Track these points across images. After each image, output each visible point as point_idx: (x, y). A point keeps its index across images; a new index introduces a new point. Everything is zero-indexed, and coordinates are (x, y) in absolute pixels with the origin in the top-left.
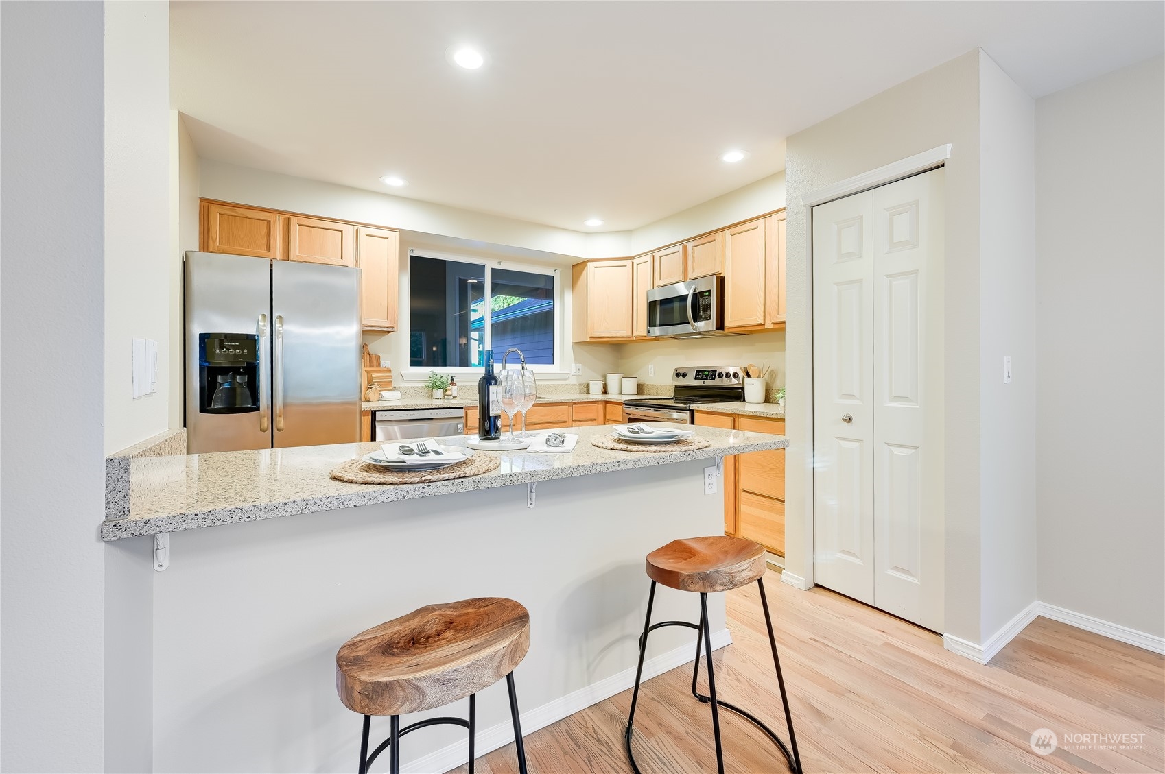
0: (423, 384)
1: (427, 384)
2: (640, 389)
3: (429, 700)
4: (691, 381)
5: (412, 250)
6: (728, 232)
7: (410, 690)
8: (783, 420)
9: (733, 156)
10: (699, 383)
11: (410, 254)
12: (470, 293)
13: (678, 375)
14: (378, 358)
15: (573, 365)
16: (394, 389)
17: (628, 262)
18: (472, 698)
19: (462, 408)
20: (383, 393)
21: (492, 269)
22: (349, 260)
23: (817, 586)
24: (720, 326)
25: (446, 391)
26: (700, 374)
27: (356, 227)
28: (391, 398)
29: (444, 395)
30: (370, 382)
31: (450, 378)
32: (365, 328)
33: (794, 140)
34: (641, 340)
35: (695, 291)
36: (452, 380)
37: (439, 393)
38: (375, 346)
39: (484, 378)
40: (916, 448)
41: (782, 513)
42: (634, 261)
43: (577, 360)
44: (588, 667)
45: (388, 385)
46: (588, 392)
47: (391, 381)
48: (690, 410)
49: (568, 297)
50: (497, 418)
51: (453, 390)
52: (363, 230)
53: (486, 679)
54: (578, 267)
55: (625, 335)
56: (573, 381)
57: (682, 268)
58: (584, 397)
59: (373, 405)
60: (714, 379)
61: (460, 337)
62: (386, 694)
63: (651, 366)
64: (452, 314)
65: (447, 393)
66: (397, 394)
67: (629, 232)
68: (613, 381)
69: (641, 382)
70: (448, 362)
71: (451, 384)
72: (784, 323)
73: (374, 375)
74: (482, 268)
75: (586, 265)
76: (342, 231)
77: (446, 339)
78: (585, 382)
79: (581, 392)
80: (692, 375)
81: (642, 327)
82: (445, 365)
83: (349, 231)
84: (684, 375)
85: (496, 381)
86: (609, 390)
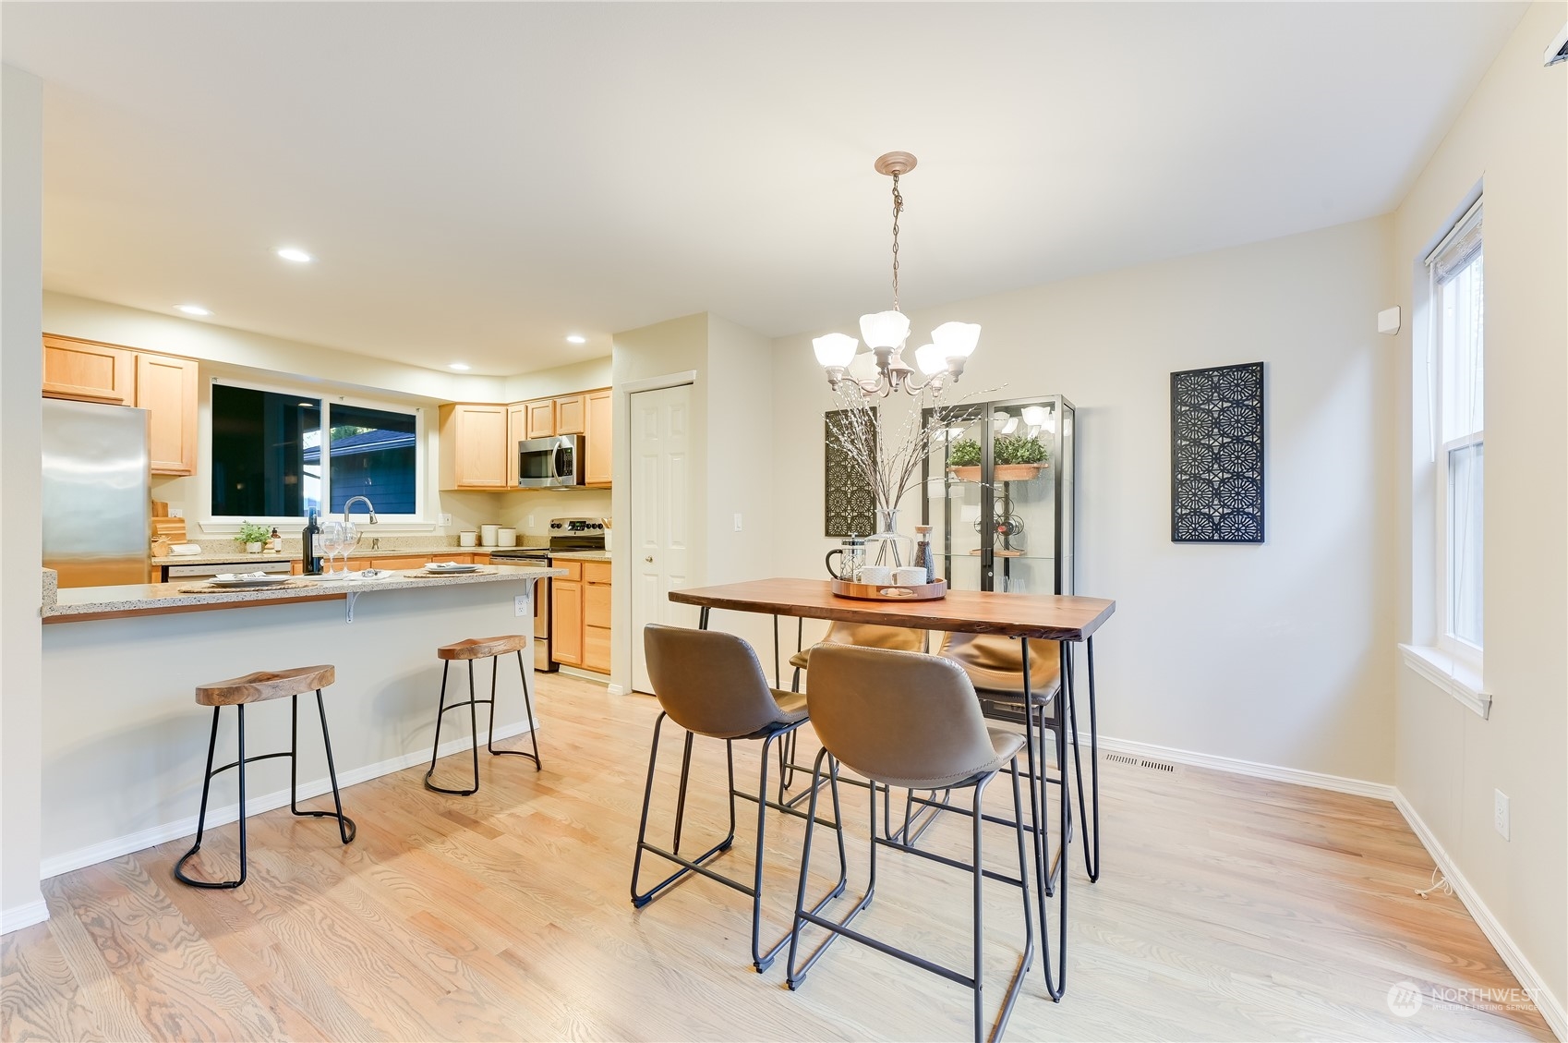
0: (232, 537)
1: (238, 536)
2: (519, 540)
3: (264, 696)
4: (566, 531)
5: (215, 379)
6: (588, 396)
7: (252, 690)
8: (610, 563)
9: (576, 339)
10: (571, 534)
11: (212, 382)
12: (302, 420)
13: (553, 526)
14: (165, 506)
15: (441, 514)
16: (190, 542)
17: (503, 409)
18: (295, 697)
19: (289, 561)
20: (174, 547)
21: (330, 404)
22: (124, 390)
23: (634, 692)
24: (581, 481)
25: (266, 544)
26: (575, 525)
27: (135, 354)
28: (184, 552)
29: (263, 549)
30: (155, 533)
31: (271, 530)
32: (154, 472)
33: (619, 337)
34: (514, 490)
35: (560, 446)
36: (274, 531)
37: (257, 546)
38: (163, 492)
39: (307, 528)
40: (684, 577)
41: (609, 638)
42: (509, 408)
43: (445, 508)
44: (403, 742)
45: (180, 537)
46: (459, 545)
47: (184, 534)
48: (547, 558)
49: (434, 441)
50: (319, 559)
51: (276, 543)
52: (142, 356)
53: (301, 689)
54: (445, 409)
55: (499, 485)
56: (441, 533)
57: (551, 423)
58: (455, 550)
59: (161, 560)
60: (583, 530)
61: (286, 474)
62: (236, 693)
63: (531, 517)
64: (273, 444)
65: (267, 546)
66: (195, 548)
67: (503, 378)
68: (489, 533)
69: (521, 533)
70: (266, 511)
71: (272, 536)
72: (611, 482)
73: (159, 526)
74: (317, 402)
75: (454, 408)
76: (113, 358)
77: (263, 475)
78: (455, 533)
79: (450, 545)
80: (566, 526)
81: (515, 479)
82: (262, 514)
83: (125, 360)
84: (559, 526)
85: (318, 529)
86: (484, 543)
